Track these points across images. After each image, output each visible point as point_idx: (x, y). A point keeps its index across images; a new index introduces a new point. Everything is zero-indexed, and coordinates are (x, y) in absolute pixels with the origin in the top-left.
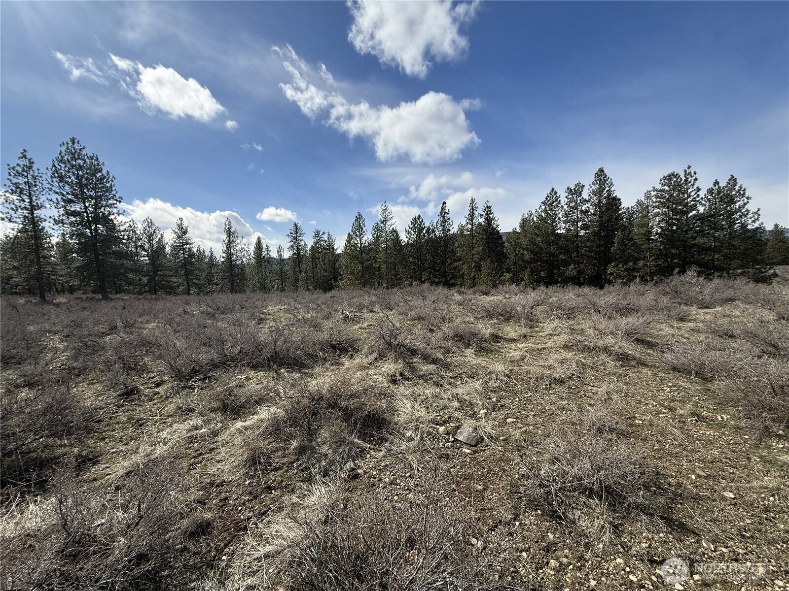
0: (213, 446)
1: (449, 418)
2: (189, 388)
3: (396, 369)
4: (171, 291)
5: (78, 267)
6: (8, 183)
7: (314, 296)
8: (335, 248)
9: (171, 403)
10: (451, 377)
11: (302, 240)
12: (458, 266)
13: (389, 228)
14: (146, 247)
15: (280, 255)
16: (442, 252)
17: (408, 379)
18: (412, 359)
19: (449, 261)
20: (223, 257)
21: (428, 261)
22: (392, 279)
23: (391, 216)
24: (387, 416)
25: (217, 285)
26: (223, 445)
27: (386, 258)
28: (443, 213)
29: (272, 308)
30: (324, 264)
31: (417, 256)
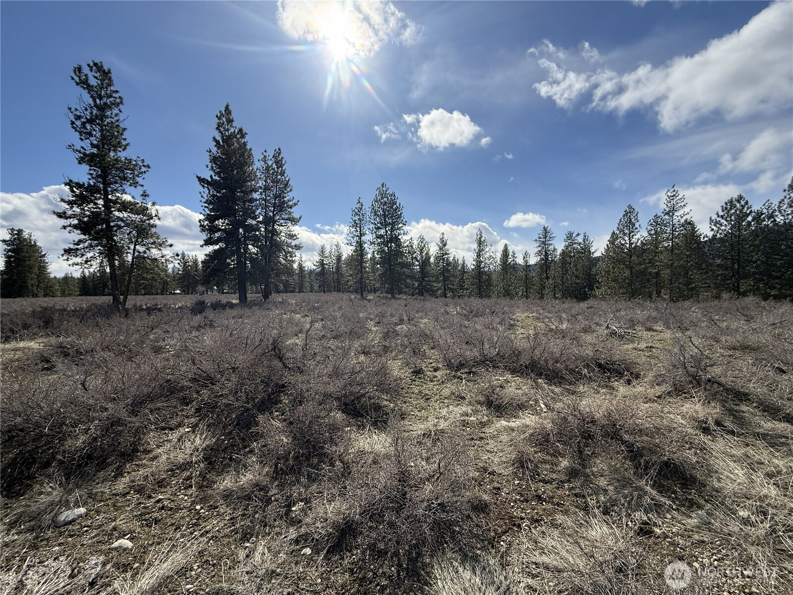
3: (708, 414)
4: (433, 293)
5: (380, 274)
6: (352, 221)
7: (566, 306)
8: (592, 251)
9: (446, 387)
11: (551, 244)
13: (679, 217)
14: (418, 259)
15: (526, 262)
20: (474, 265)
22: (679, 288)
23: (682, 204)
25: (467, 290)
27: (672, 260)
29: (520, 315)
30: (577, 270)
31: (732, 256)
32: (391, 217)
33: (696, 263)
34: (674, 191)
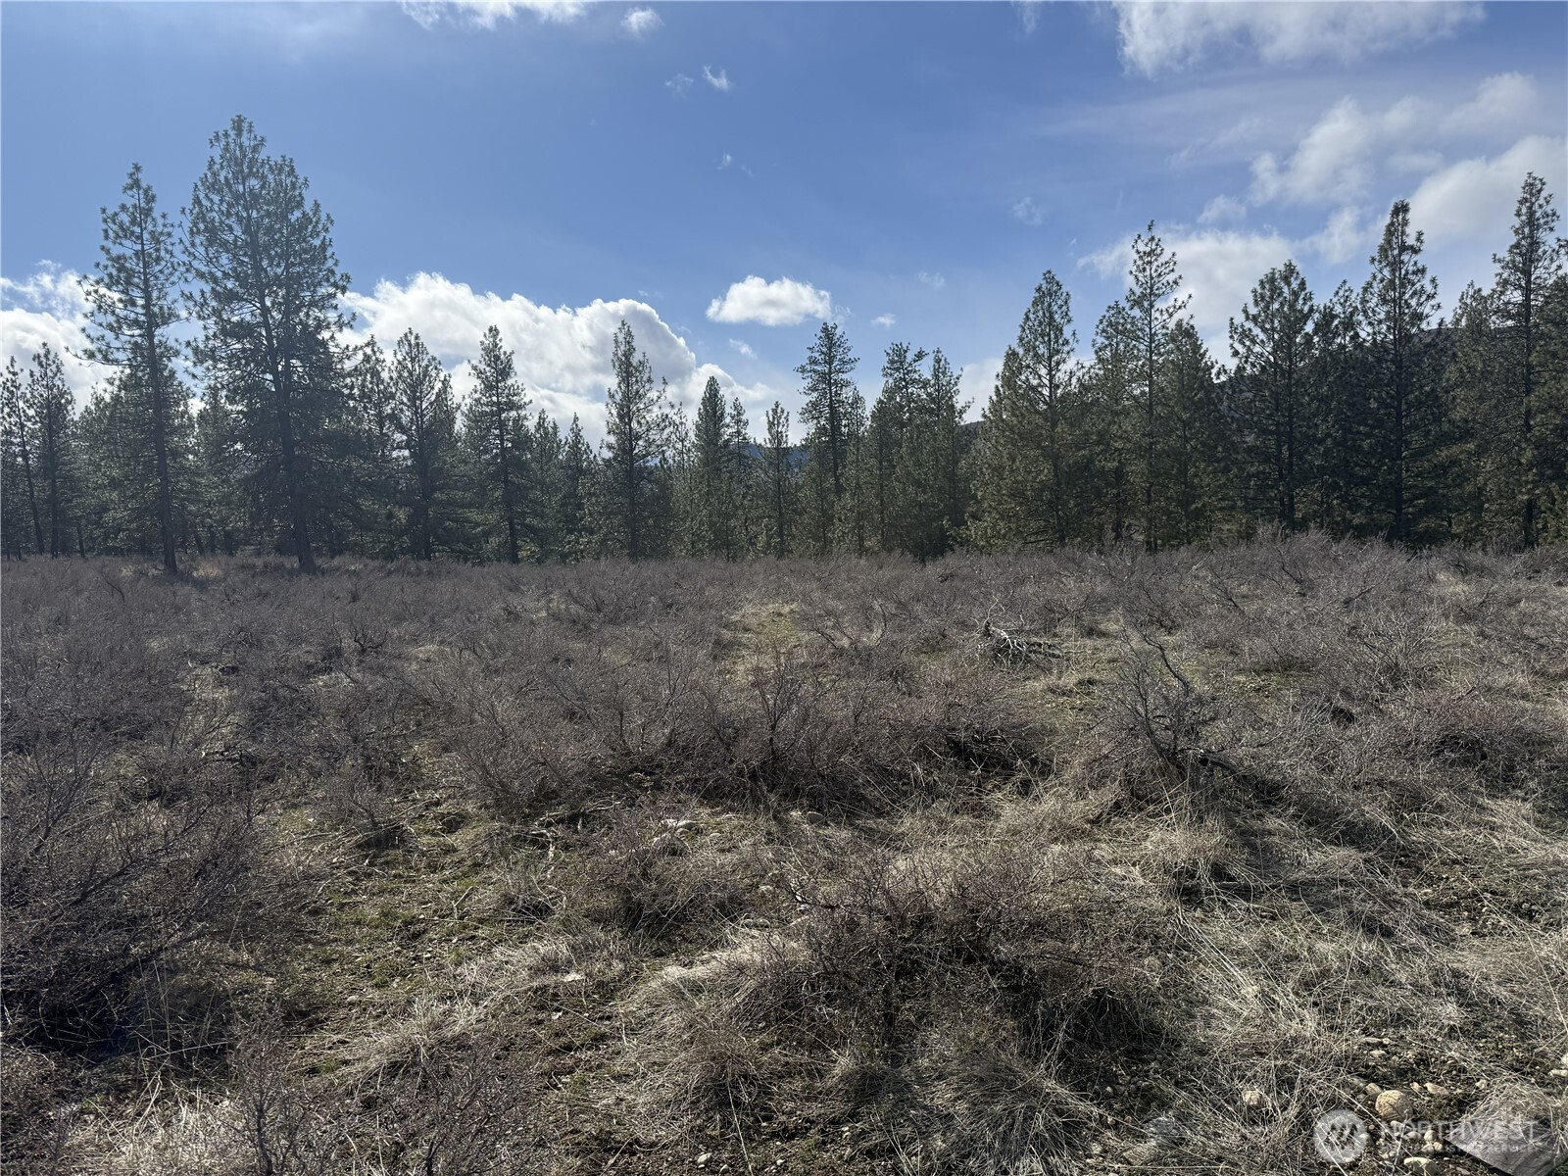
0: (604, 1027)
1: (1423, 1061)
2: (534, 842)
3: (1197, 850)
4: (468, 549)
5: (247, 480)
6: (103, 260)
7: (887, 574)
8: (958, 406)
9: (486, 882)
10: (1427, 904)
11: (847, 384)
12: (1454, 462)
13: (1163, 320)
14: (404, 420)
15: (778, 437)
16: (1382, 403)
17: (1245, 893)
18: (1260, 816)
19: (1416, 440)
20: (610, 447)
21: (1321, 442)
22: (1168, 513)
23: (1171, 278)
24: (1165, 1017)
25: (592, 532)
26: (632, 1031)
28: (1396, 248)
29: (753, 611)
30: (919, 464)
31: (1278, 424)
32: (282, 256)
33: (1204, 444)
34: (1153, 239)
